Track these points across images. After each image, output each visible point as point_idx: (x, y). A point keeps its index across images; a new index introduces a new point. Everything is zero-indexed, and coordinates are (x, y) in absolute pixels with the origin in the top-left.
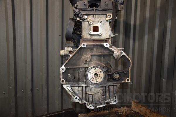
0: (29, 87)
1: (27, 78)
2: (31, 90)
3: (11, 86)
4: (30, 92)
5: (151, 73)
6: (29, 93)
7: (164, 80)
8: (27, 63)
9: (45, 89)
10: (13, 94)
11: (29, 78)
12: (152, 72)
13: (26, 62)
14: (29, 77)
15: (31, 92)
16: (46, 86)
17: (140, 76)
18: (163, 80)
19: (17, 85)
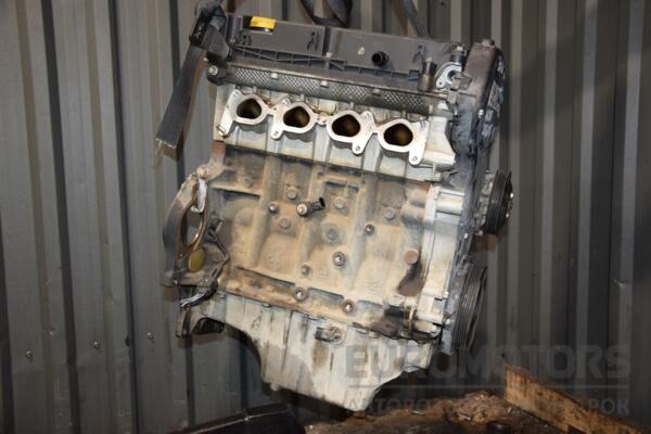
0: (120, 330)
1: (111, 296)
2: (128, 342)
3: (53, 329)
4: (125, 349)
5: (572, 261)
6: (121, 352)
7: (622, 285)
8: (107, 243)
10: (61, 358)
11: (115, 297)
13: (103, 238)
14: (119, 293)
15: (127, 348)
17: (533, 275)
18: (618, 288)
19: (73, 326)
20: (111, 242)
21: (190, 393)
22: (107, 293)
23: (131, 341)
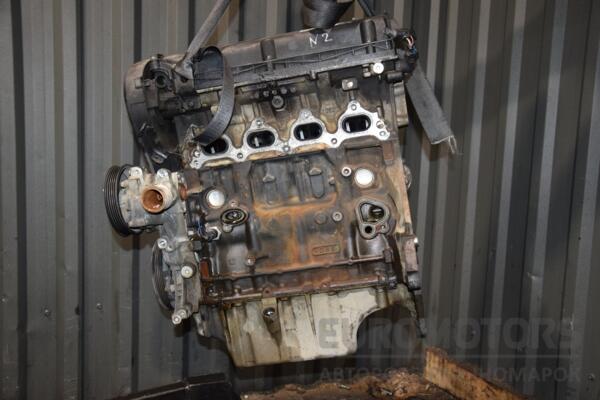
0: (71, 300)
1: (64, 268)
2: (78, 311)
3: (5, 296)
4: (74, 318)
5: (491, 253)
6: (71, 320)
7: (533, 278)
8: (63, 216)
9: (126, 307)
10: (12, 324)
11: (69, 268)
12: (494, 252)
13: (60, 213)
14: (72, 266)
15: (76, 316)
16: (130, 298)
18: (530, 280)
19: (25, 293)
20: (67, 216)
21: (134, 361)
22: (60, 264)
23: (80, 311)
